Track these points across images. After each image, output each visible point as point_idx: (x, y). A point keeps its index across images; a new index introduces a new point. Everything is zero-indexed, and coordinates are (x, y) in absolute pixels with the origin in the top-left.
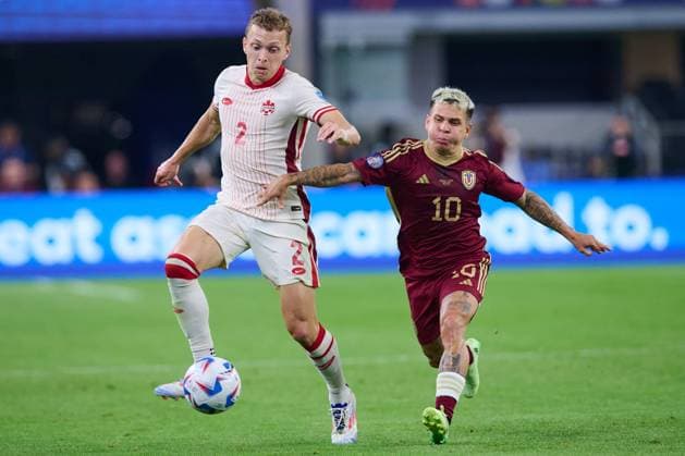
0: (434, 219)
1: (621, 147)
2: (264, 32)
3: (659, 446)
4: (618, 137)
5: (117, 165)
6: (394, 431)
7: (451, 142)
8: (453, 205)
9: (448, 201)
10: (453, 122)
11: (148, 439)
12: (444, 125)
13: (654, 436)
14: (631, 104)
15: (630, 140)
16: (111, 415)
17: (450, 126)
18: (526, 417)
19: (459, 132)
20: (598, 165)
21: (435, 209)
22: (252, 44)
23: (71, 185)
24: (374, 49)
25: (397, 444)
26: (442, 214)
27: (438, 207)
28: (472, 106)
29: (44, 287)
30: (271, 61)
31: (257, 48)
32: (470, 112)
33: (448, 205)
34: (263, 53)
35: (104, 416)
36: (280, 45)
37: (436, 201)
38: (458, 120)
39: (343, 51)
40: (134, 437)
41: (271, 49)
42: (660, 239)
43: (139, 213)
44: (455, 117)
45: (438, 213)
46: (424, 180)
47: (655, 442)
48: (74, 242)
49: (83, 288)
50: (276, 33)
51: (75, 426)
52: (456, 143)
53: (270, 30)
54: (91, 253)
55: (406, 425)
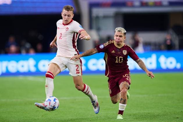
0: (116, 62)
1: (168, 42)
2: (66, 11)
3: (178, 119)
4: (168, 40)
5: (39, 47)
6: (111, 115)
7: (120, 42)
8: (121, 59)
9: (119, 58)
10: (120, 36)
11: (47, 117)
12: (118, 37)
13: (177, 116)
14: (171, 31)
15: (171, 40)
16: (38, 111)
17: (119, 37)
18: (144, 111)
19: (122, 39)
20: (163, 47)
21: (116, 60)
22: (64, 15)
23: (28, 52)
24: (106, 17)
25: (111, 118)
26: (118, 61)
27: (117, 59)
28: (125, 31)
29: (21, 78)
30: (69, 19)
31: (65, 16)
32: (125, 34)
33: (119, 59)
34: (66, 17)
35: (36, 111)
36: (71, 15)
37: (117, 57)
38: (121, 36)
39: (97, 18)
40: (44, 116)
41: (69, 16)
42: (179, 66)
43: (46, 59)
44: (121, 35)
45: (117, 61)
46: (113, 52)
47: (177, 118)
48: (29, 67)
49: (31, 78)
50: (70, 12)
51: (29, 114)
52: (122, 42)
53: (68, 11)
54: (33, 69)
55: (114, 113)
